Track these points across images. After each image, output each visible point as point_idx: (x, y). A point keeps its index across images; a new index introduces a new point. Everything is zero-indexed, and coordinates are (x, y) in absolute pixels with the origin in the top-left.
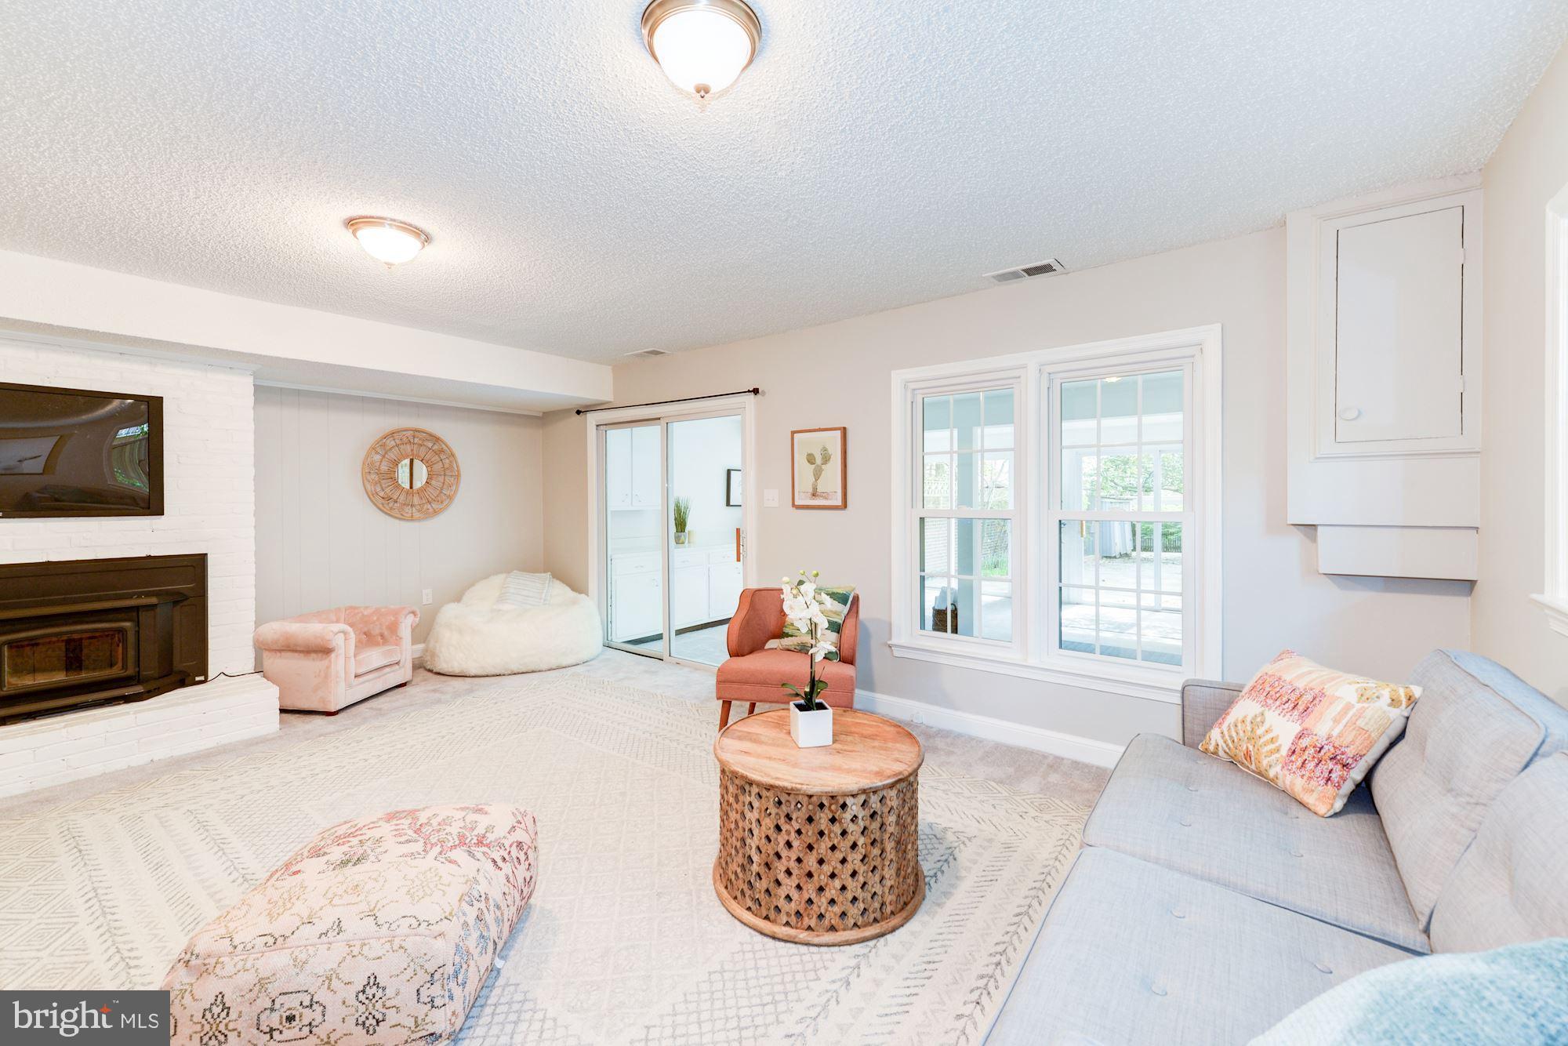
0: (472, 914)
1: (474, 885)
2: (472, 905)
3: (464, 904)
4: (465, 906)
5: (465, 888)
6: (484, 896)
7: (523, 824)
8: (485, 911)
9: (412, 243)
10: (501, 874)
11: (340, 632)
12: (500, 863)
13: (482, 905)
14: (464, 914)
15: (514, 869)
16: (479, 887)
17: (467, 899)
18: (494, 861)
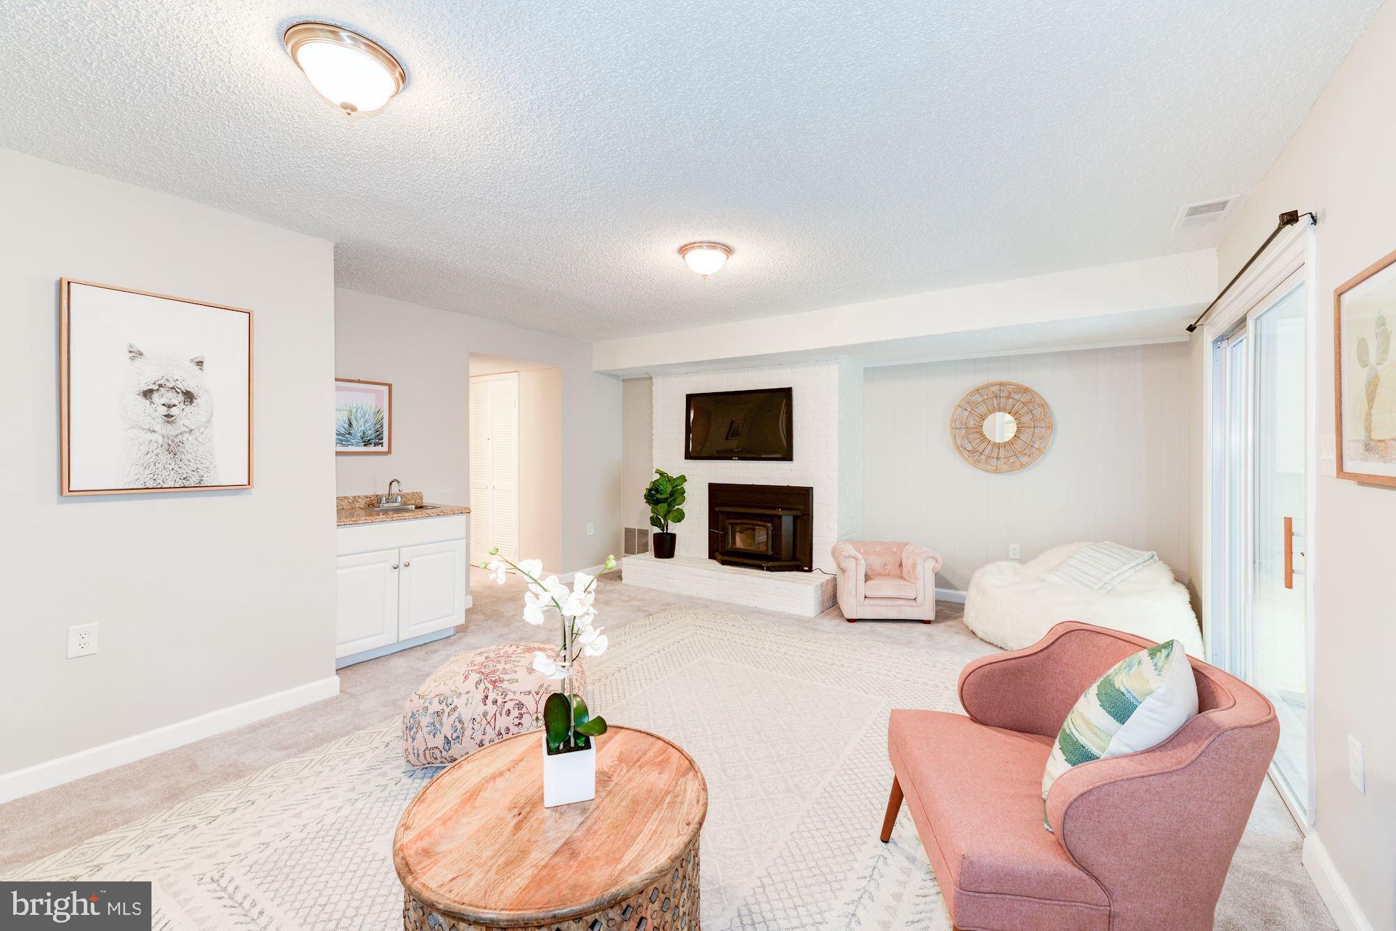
0: (435, 707)
1: (455, 697)
2: (441, 704)
3: (437, 699)
4: (436, 701)
5: (448, 693)
6: (453, 706)
7: (539, 696)
8: (446, 714)
9: (719, 255)
10: (482, 708)
11: (854, 558)
12: (489, 701)
13: (447, 710)
14: (430, 703)
15: (498, 715)
16: (455, 700)
17: (442, 698)
18: (487, 697)
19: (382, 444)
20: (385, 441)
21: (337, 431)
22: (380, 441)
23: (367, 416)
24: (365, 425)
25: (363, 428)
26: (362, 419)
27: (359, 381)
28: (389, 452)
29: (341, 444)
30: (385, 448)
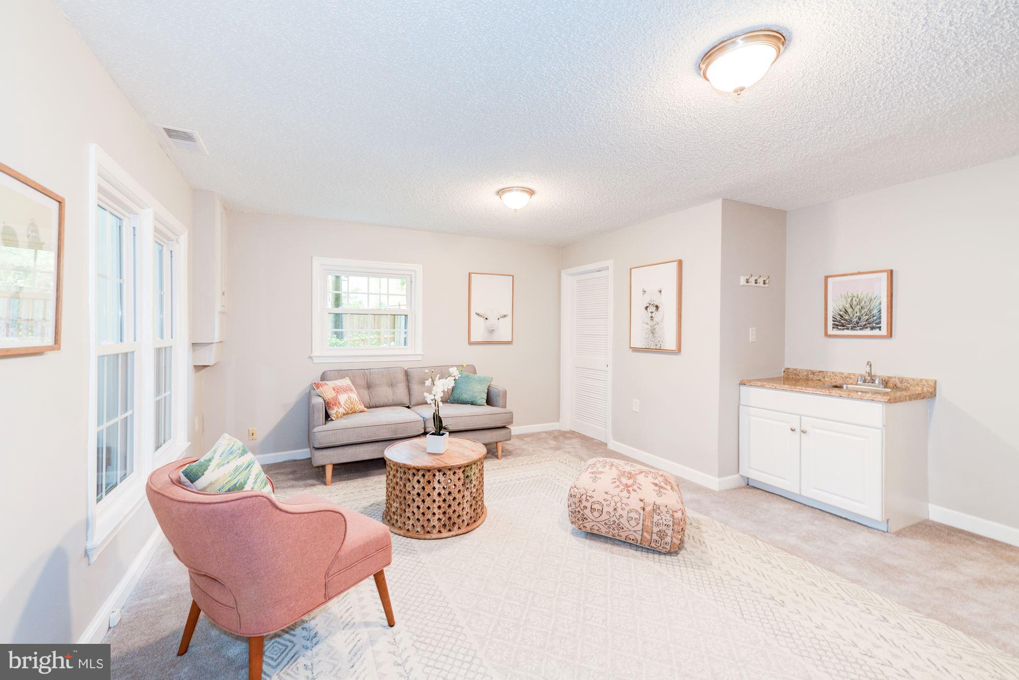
19: (880, 328)
20: (884, 324)
21: (833, 317)
22: (878, 326)
23: (863, 303)
24: (860, 312)
25: (858, 314)
26: (858, 306)
27: (859, 273)
28: (890, 334)
29: (837, 328)
30: (884, 332)
